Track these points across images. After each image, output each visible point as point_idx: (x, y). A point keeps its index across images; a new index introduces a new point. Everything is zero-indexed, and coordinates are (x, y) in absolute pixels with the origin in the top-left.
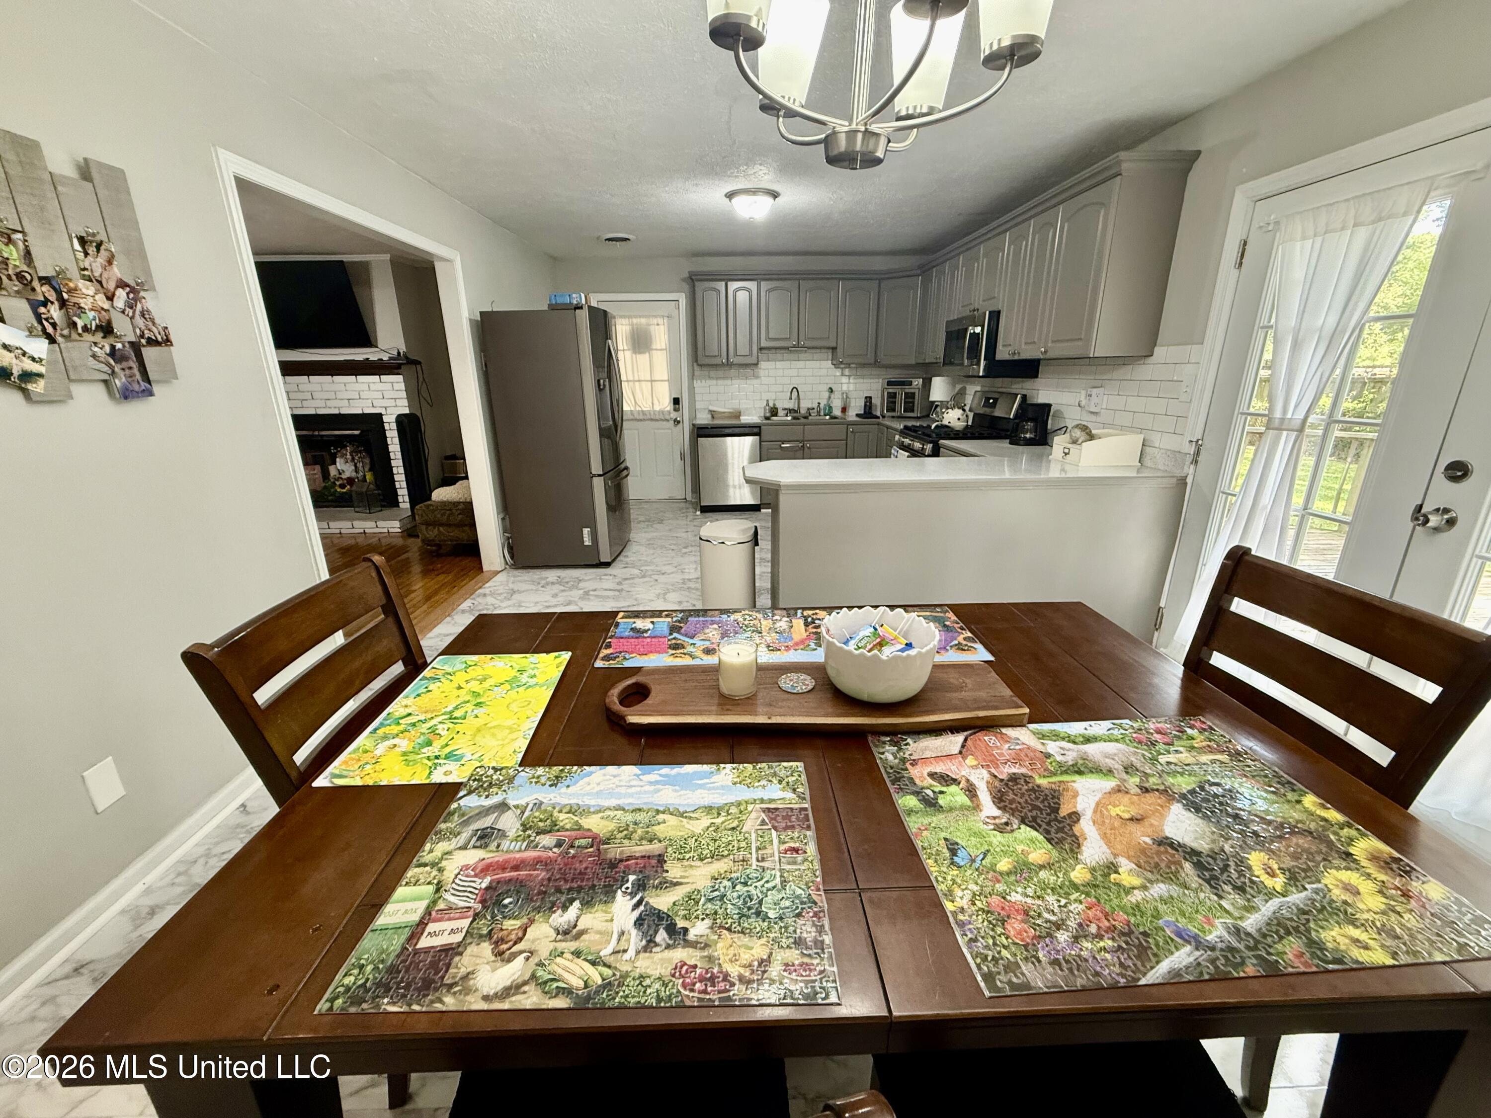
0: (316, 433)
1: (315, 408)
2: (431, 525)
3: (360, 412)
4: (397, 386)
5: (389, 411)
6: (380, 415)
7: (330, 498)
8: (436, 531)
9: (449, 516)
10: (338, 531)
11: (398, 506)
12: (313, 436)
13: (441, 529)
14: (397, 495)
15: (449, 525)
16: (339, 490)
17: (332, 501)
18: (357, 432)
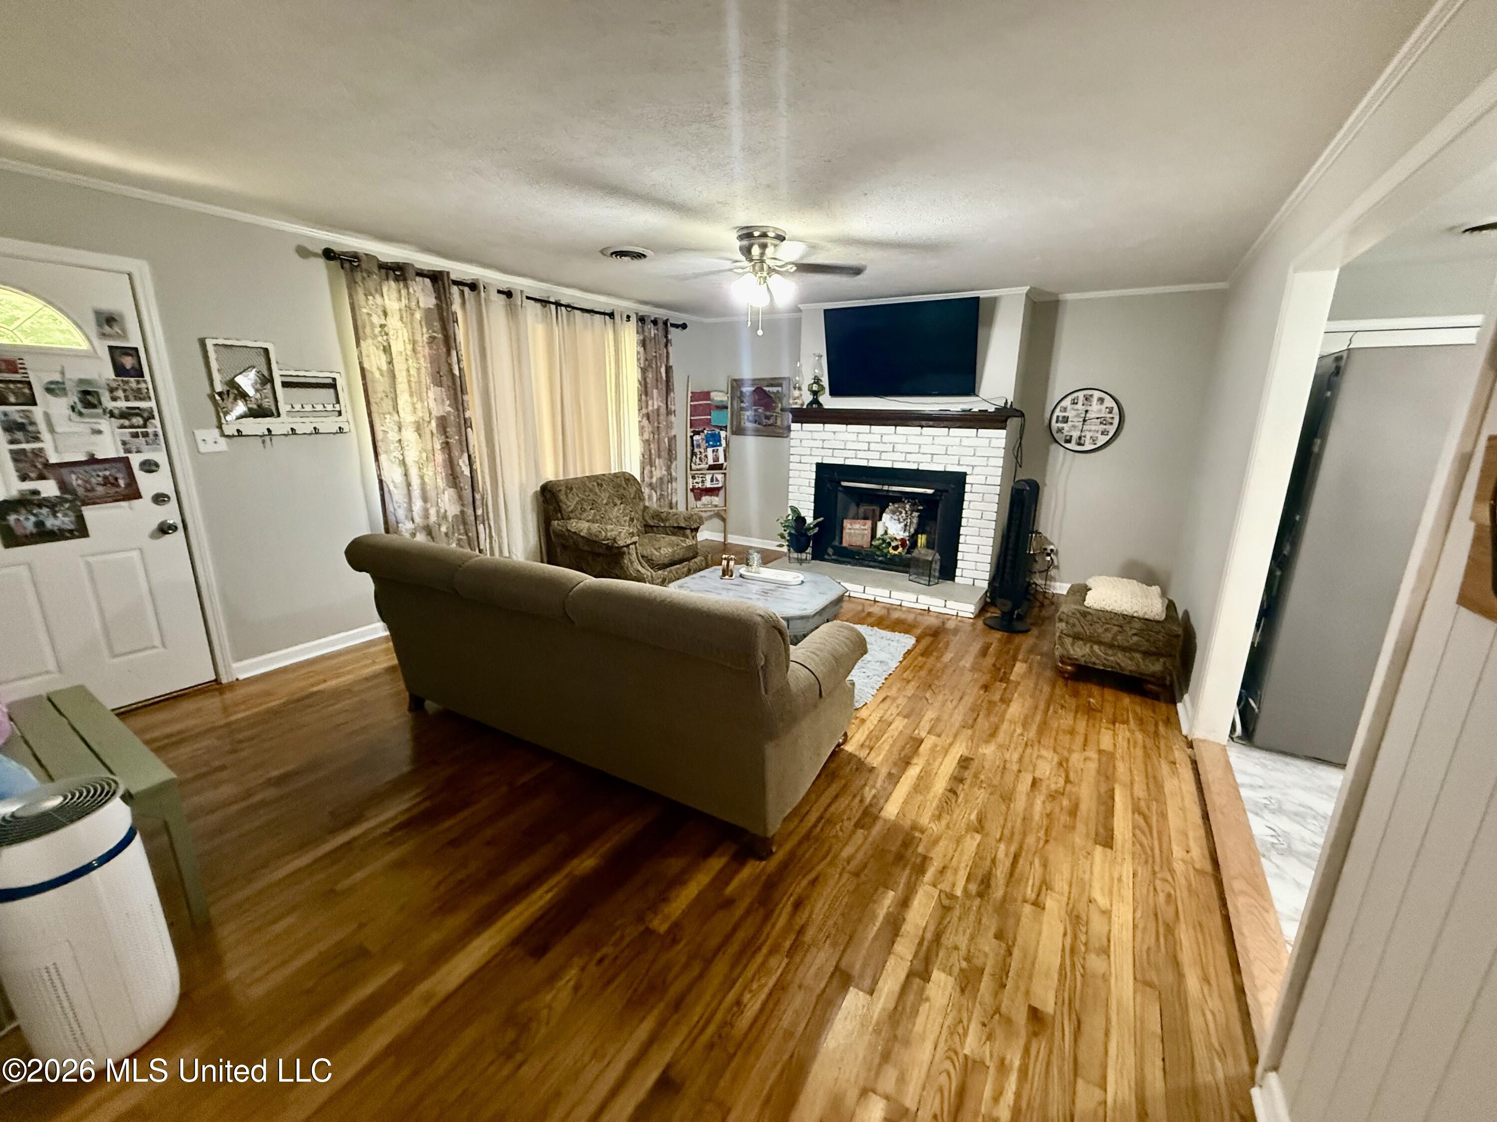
0: (886, 488)
1: (893, 461)
2: (1082, 639)
3: (942, 469)
4: (995, 443)
5: (977, 470)
6: (965, 474)
7: (880, 559)
8: (1087, 650)
9: (1115, 635)
10: (898, 603)
11: (953, 580)
12: (882, 490)
13: (1096, 647)
14: (955, 567)
15: (1111, 646)
16: (891, 551)
17: (881, 562)
18: (930, 491)
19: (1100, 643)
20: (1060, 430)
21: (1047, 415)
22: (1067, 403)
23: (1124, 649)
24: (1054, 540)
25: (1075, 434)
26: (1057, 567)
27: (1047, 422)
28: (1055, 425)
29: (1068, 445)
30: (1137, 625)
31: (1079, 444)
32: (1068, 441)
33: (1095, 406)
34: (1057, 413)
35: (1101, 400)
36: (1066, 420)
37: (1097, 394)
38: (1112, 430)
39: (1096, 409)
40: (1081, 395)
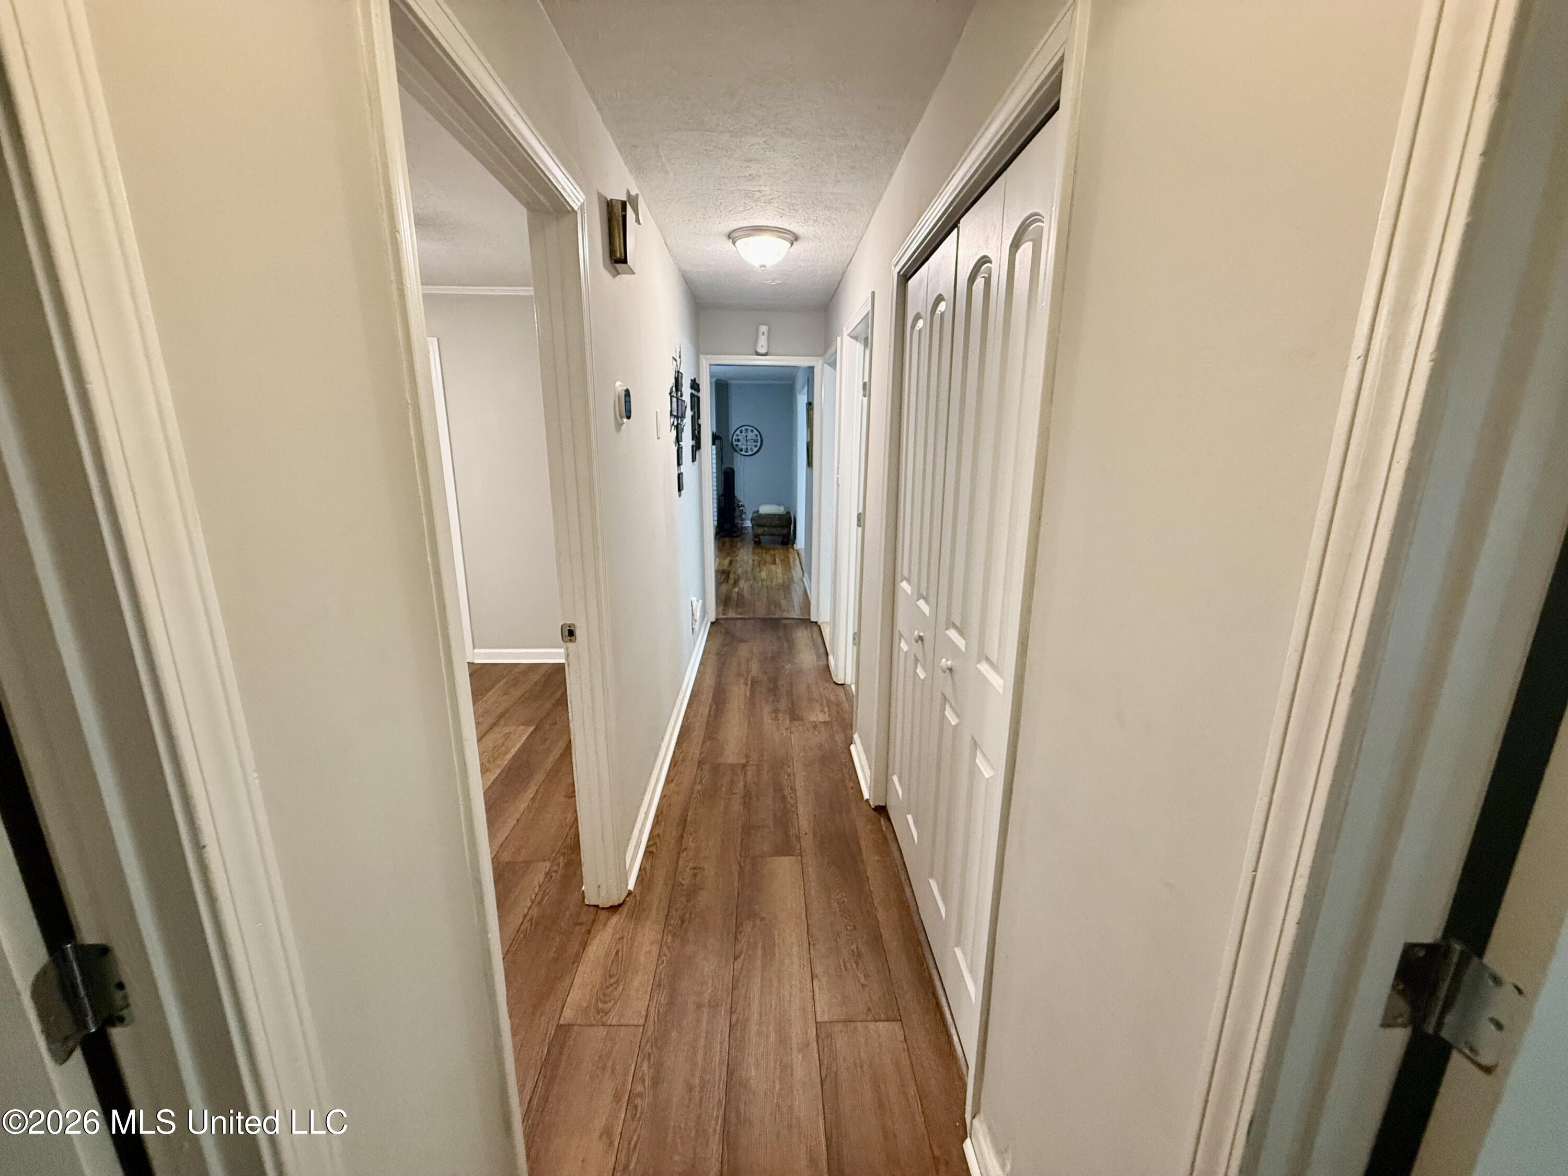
19: (766, 526)
20: (737, 445)
21: (730, 438)
22: (738, 432)
23: (774, 527)
24: (742, 500)
25: (744, 447)
26: (745, 513)
27: (730, 441)
28: (735, 443)
29: (742, 453)
30: (777, 516)
31: (746, 452)
32: (741, 450)
33: (750, 434)
34: (735, 437)
35: (752, 431)
36: (739, 440)
37: (750, 428)
38: (759, 444)
39: (751, 436)
40: (743, 428)
